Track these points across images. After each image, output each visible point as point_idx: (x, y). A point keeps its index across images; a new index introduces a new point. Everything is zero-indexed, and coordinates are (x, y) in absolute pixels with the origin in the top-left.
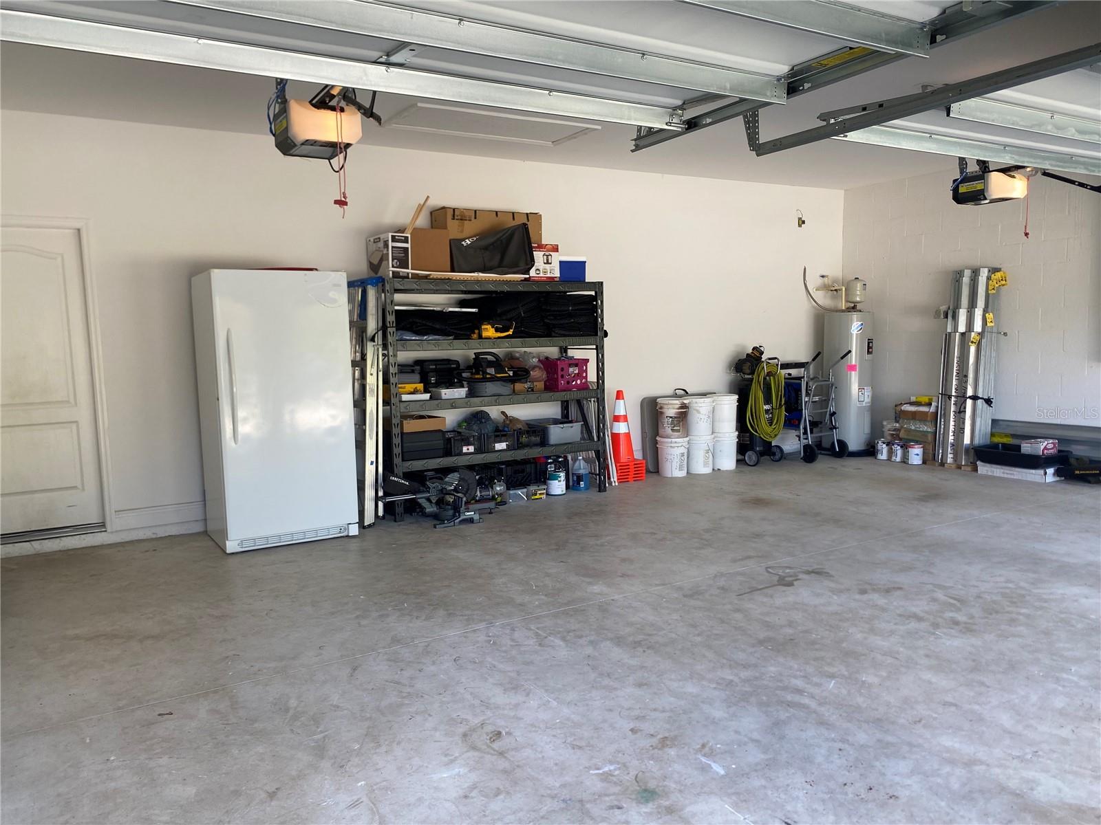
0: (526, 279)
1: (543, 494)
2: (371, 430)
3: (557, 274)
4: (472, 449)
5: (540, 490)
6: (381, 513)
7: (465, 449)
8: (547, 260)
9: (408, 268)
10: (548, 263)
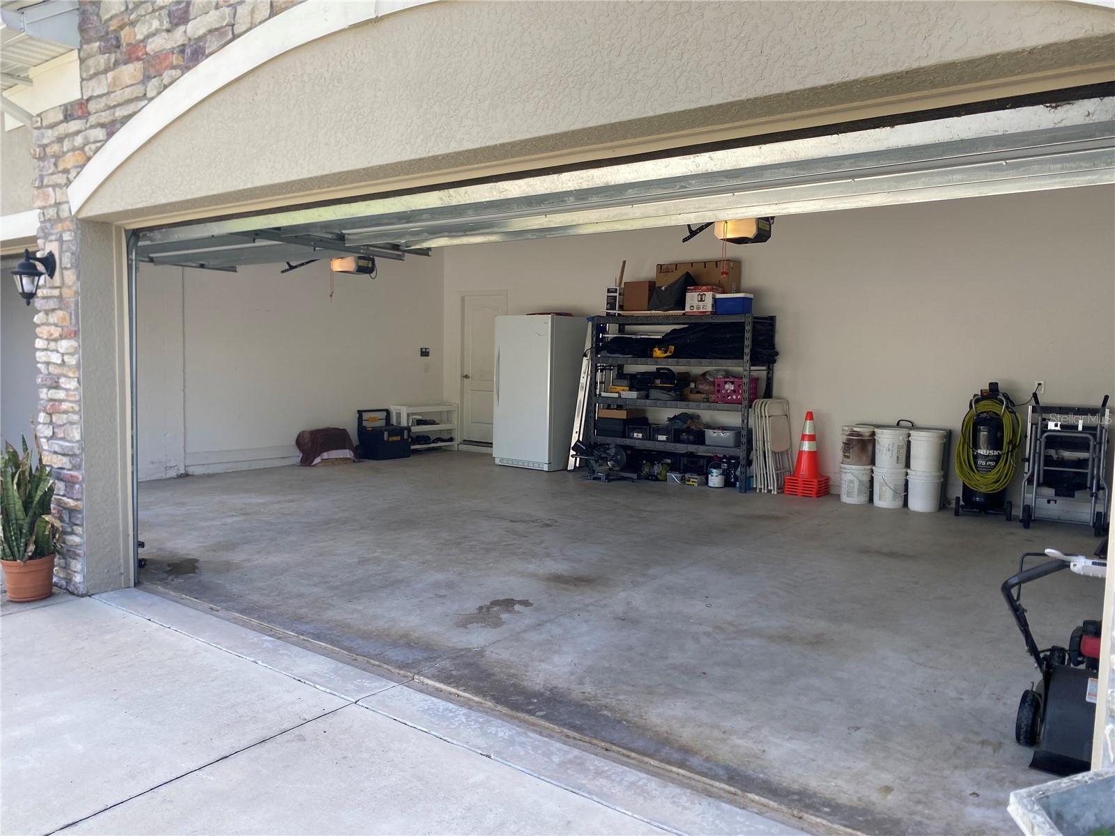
0: (684, 314)
1: (695, 482)
2: (579, 413)
3: (709, 309)
4: (640, 435)
5: (693, 478)
6: (577, 465)
7: (635, 435)
8: (701, 299)
9: (615, 309)
10: (701, 301)
